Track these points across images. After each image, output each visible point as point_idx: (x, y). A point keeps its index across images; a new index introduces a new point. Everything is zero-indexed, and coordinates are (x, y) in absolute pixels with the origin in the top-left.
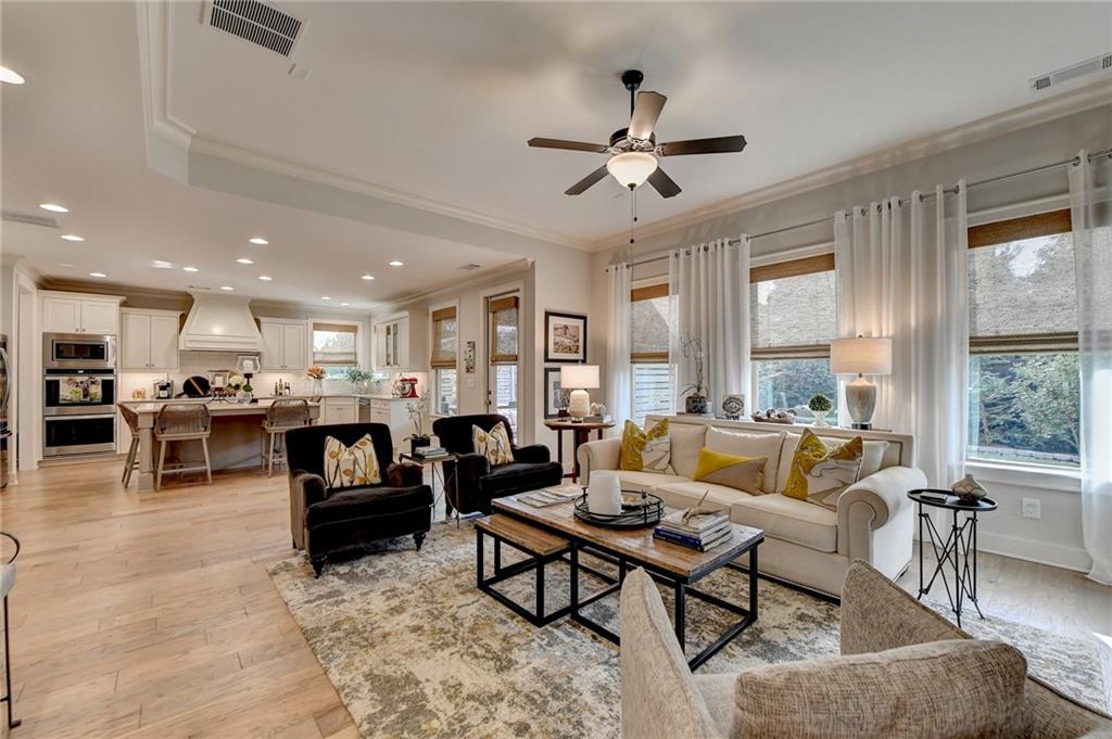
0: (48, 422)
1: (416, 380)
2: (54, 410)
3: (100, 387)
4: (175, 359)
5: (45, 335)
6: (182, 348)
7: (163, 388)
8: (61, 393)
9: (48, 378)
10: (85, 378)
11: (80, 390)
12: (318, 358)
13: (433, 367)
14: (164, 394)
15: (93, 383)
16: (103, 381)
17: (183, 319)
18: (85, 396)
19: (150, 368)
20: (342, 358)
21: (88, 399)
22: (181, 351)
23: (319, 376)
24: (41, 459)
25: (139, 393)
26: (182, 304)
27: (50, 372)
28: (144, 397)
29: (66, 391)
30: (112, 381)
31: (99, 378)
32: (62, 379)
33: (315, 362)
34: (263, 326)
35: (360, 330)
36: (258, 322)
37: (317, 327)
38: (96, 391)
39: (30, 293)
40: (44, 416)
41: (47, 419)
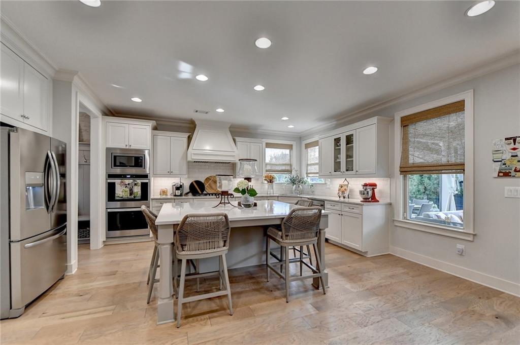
0: (109, 213)
1: (375, 185)
2: (113, 204)
3: (140, 187)
4: (185, 168)
5: (108, 149)
6: (189, 159)
7: (178, 189)
8: (117, 192)
9: (109, 181)
10: (131, 181)
11: (128, 189)
12: (269, 168)
13: (402, 172)
14: (178, 193)
15: (135, 184)
16: (142, 183)
17: (190, 139)
18: (131, 194)
19: (170, 174)
20: (284, 168)
21: (133, 197)
22: (189, 162)
23: (271, 181)
24: (105, 240)
25: (164, 192)
26: (189, 128)
27: (110, 176)
28: (166, 195)
29: (120, 191)
30: (147, 183)
31: (139, 181)
32: (117, 181)
33: (267, 171)
34: (238, 144)
35: (294, 147)
36: (234, 140)
37: (269, 145)
38: (137, 190)
39: (97, 117)
40: (106, 209)
41: (109, 210)
